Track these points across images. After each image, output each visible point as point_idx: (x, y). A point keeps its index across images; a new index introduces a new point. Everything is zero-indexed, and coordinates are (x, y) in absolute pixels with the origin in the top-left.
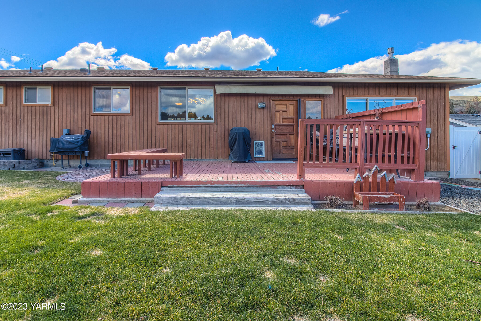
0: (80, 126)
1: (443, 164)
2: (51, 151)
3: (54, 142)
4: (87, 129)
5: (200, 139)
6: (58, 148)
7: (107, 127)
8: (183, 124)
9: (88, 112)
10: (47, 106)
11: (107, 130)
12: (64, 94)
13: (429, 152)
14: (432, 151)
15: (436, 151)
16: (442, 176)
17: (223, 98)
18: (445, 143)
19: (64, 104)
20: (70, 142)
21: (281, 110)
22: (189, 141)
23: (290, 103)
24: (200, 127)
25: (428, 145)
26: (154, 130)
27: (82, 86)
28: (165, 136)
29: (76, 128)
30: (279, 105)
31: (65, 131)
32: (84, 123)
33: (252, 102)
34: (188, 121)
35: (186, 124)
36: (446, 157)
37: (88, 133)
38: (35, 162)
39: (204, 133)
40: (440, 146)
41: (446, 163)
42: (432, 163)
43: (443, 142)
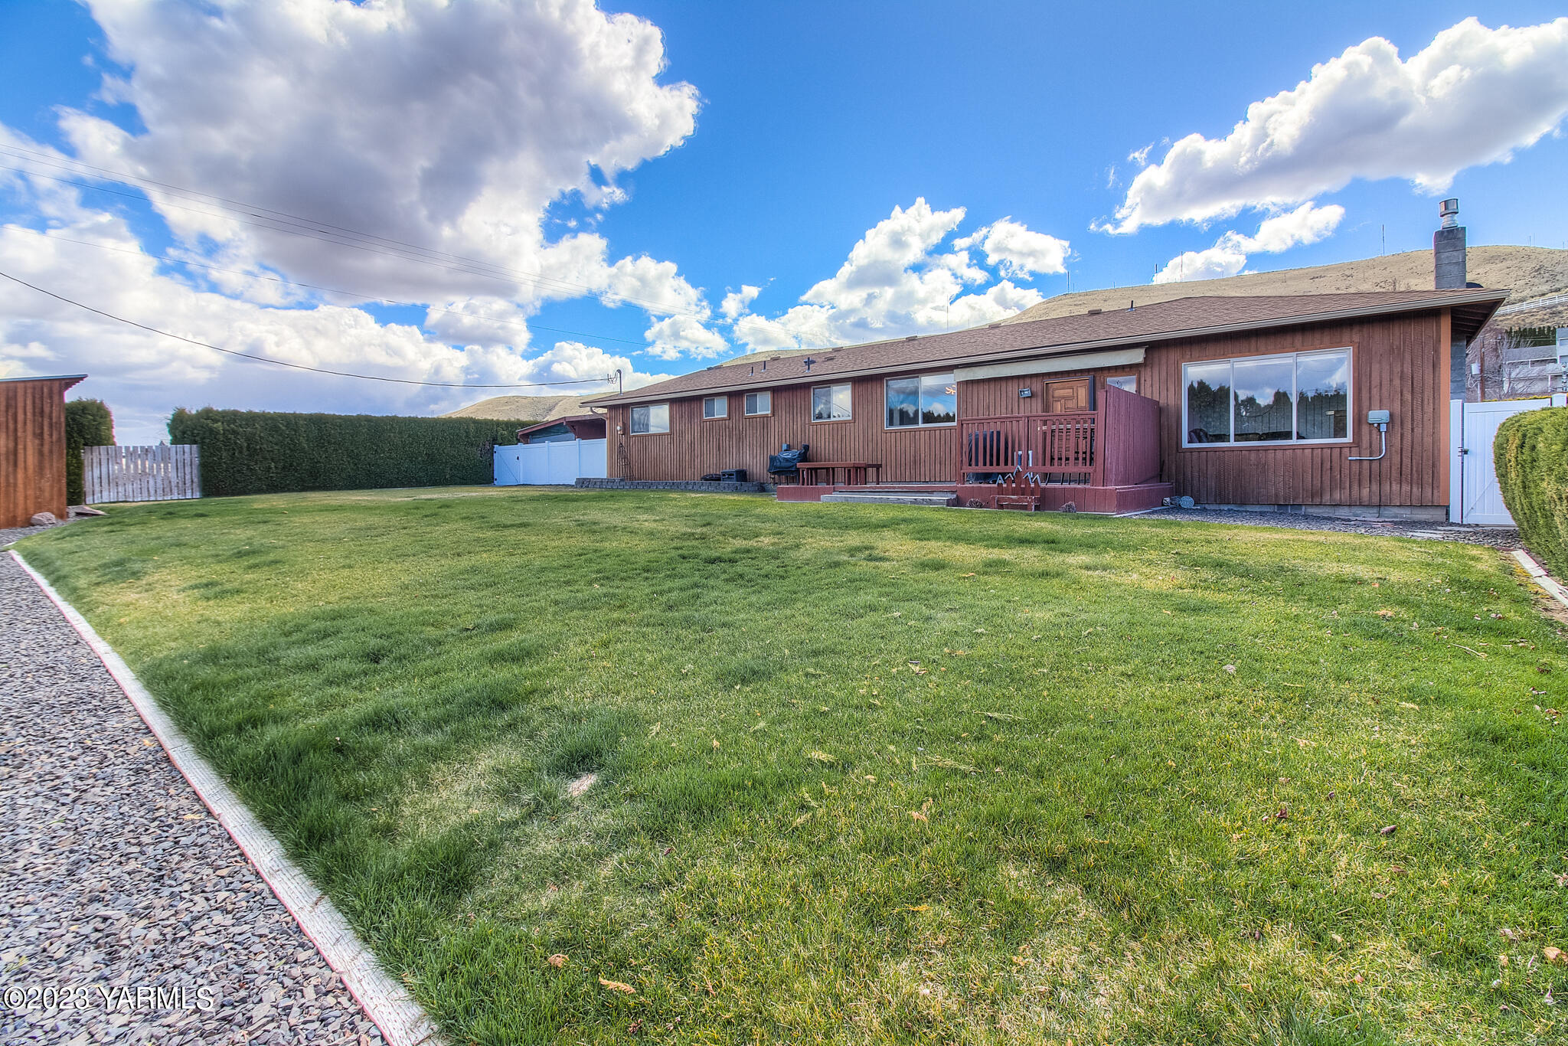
0: (799, 440)
1: (1428, 491)
2: (769, 471)
3: (773, 459)
4: (807, 443)
5: (938, 452)
6: (776, 467)
7: (827, 440)
8: (915, 431)
9: (807, 422)
10: (766, 416)
11: (827, 444)
12: (783, 400)
13: (1385, 464)
14: (1396, 459)
15: (1407, 461)
16: (1429, 517)
17: (970, 386)
18: (1435, 442)
19: (784, 413)
20: (787, 460)
21: (1063, 397)
22: (923, 455)
23: (1078, 384)
24: (938, 432)
25: (1384, 448)
26: (879, 441)
27: (801, 388)
28: (893, 449)
29: (795, 443)
30: (1060, 391)
31: (785, 447)
32: (803, 435)
33: (1013, 388)
34: (921, 425)
35: (920, 430)
36: (1438, 473)
37: (807, 448)
38: (756, 485)
39: (943, 442)
40: (1417, 448)
41: (1438, 487)
42: (1395, 487)
43: (1428, 440)
